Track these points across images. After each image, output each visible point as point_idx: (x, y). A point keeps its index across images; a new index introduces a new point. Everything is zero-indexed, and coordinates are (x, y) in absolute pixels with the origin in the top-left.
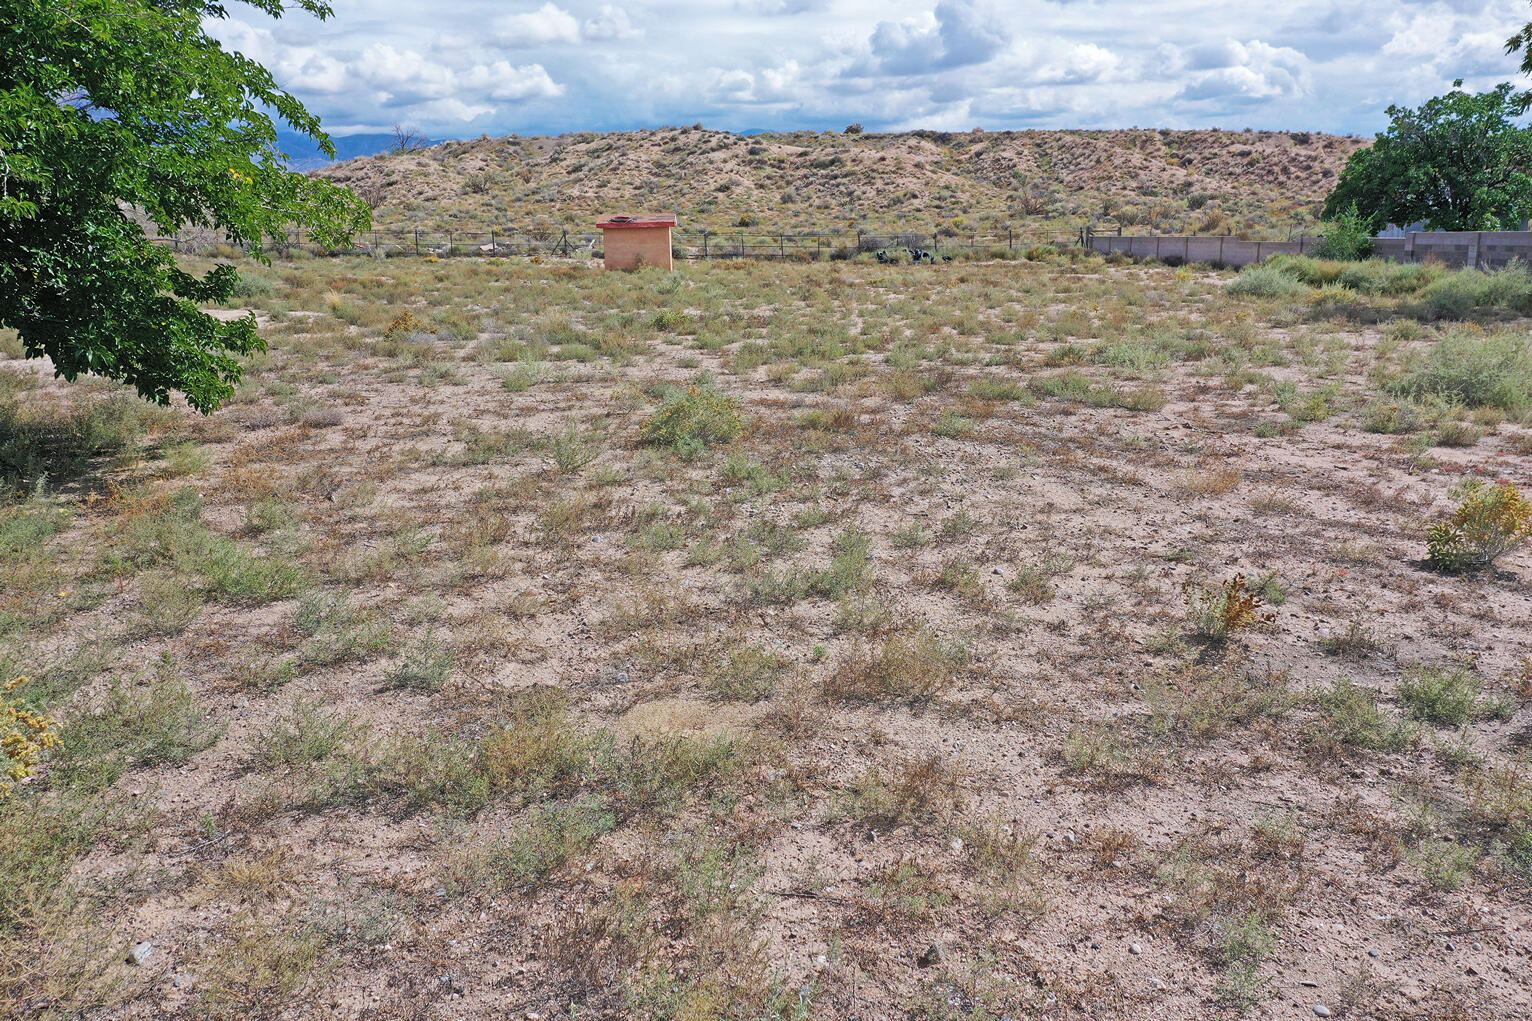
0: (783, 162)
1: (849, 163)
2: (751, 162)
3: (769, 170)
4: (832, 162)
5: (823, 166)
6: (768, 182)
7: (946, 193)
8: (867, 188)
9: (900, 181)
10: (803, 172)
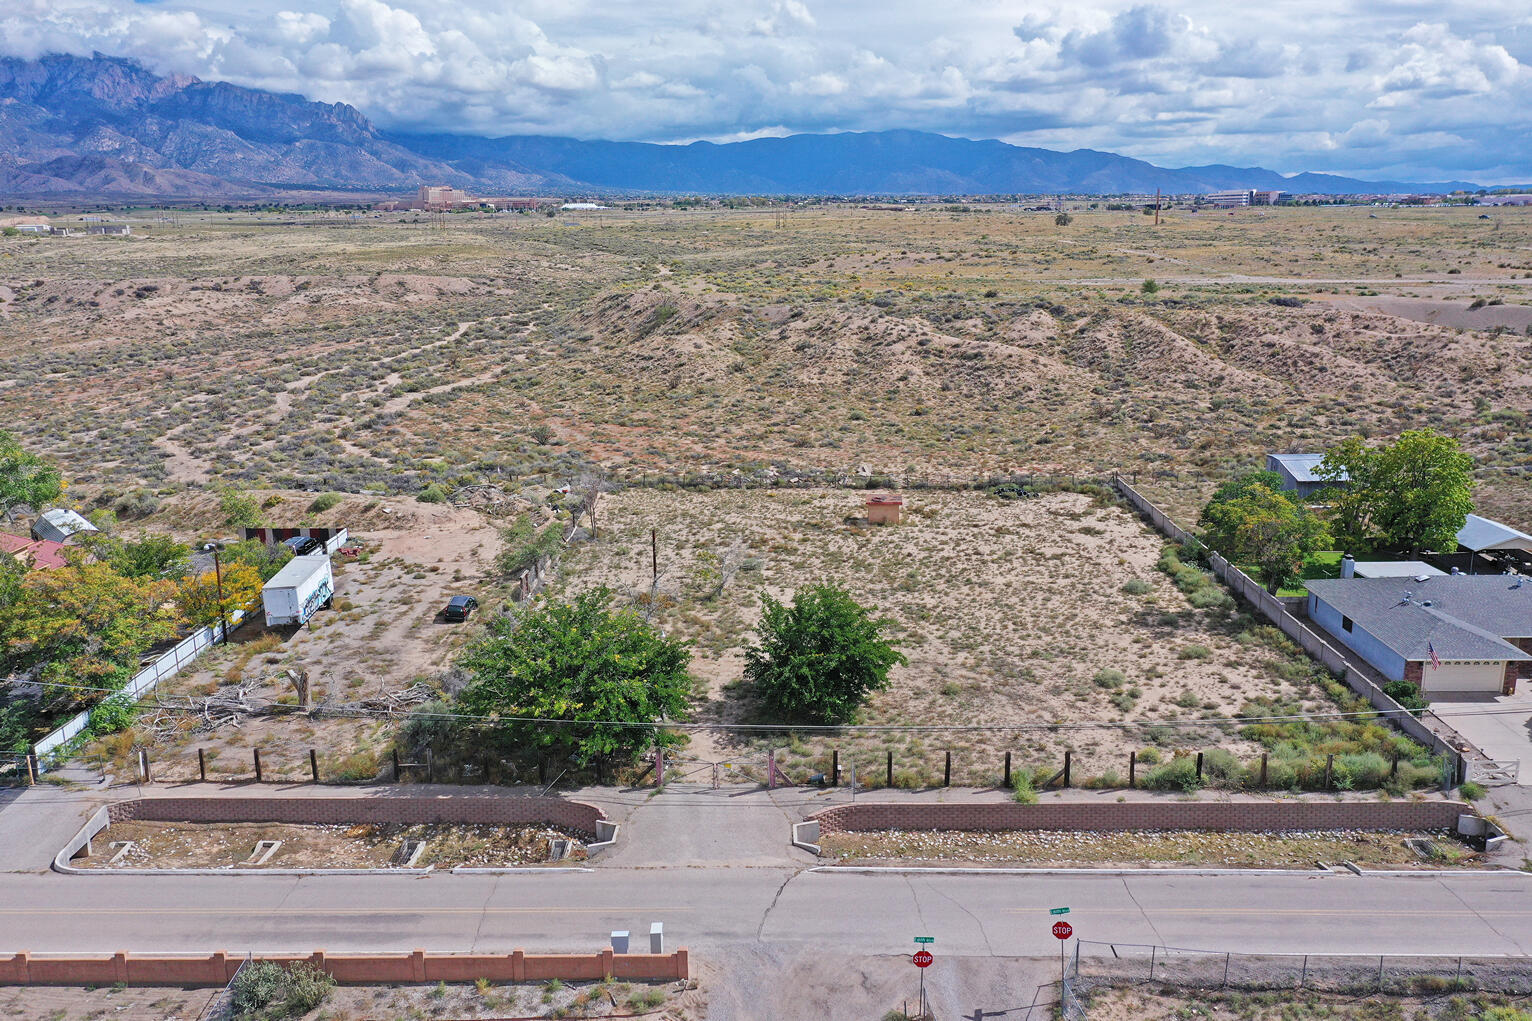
0: (941, 352)
1: (987, 358)
2: (920, 353)
3: (932, 359)
4: (976, 356)
5: (970, 358)
6: (932, 369)
7: (1052, 386)
8: (998, 380)
9: (1021, 375)
10: (956, 361)
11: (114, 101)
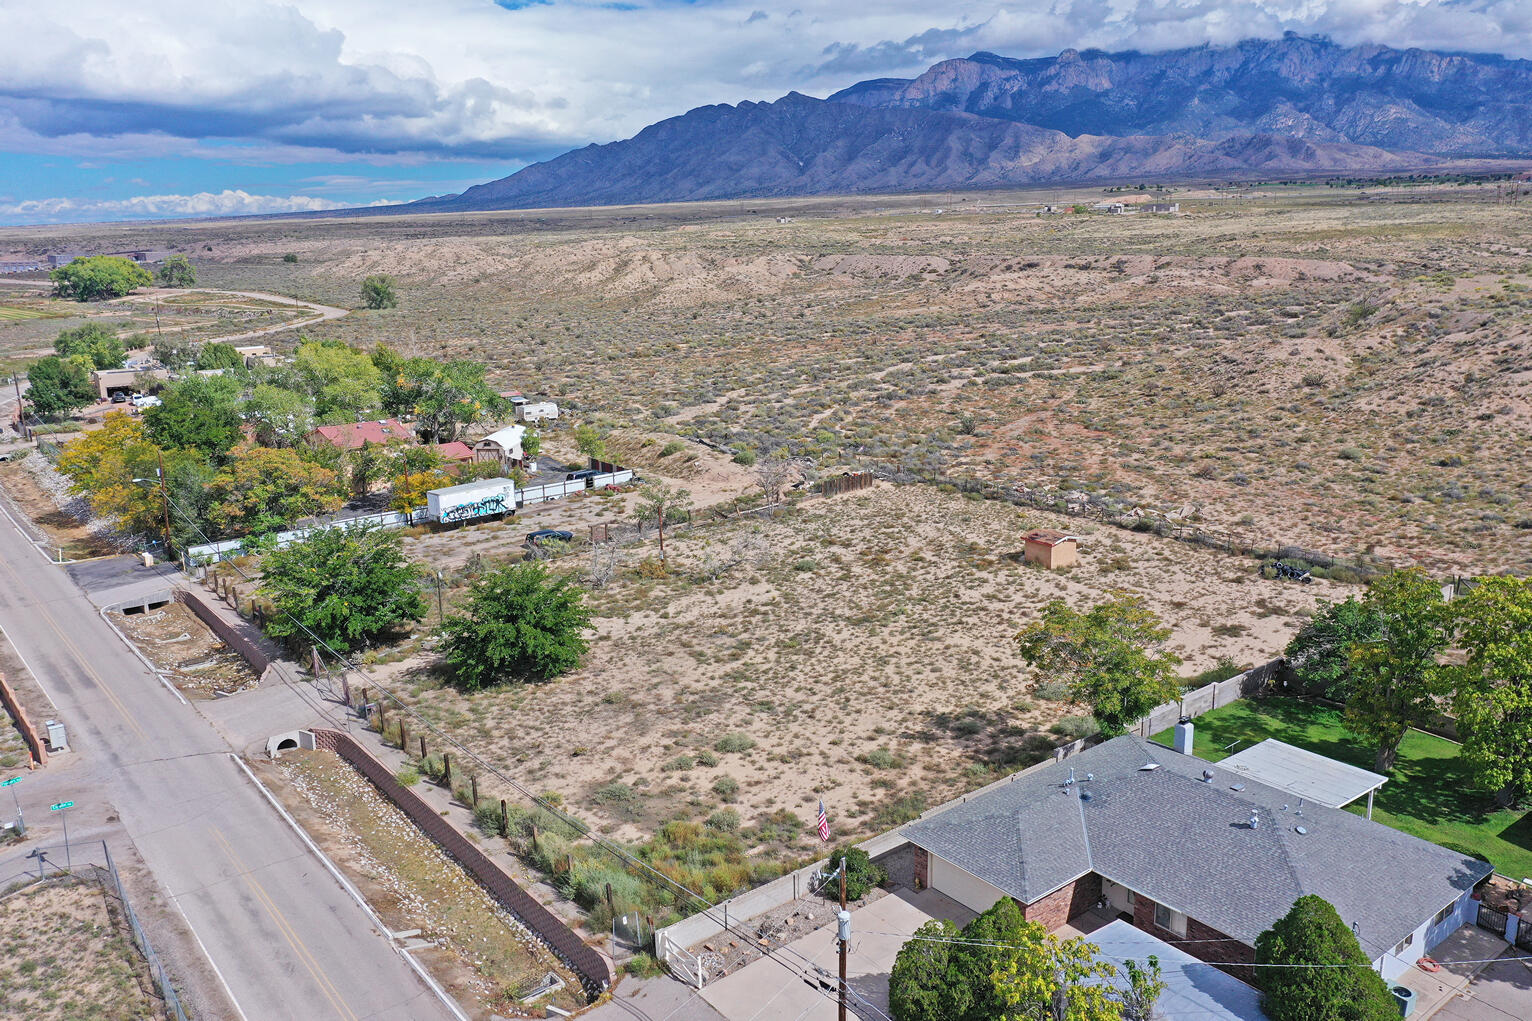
11: (1298, 78)
